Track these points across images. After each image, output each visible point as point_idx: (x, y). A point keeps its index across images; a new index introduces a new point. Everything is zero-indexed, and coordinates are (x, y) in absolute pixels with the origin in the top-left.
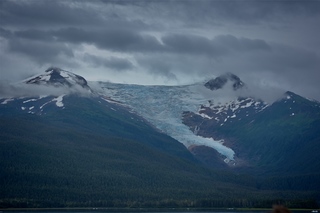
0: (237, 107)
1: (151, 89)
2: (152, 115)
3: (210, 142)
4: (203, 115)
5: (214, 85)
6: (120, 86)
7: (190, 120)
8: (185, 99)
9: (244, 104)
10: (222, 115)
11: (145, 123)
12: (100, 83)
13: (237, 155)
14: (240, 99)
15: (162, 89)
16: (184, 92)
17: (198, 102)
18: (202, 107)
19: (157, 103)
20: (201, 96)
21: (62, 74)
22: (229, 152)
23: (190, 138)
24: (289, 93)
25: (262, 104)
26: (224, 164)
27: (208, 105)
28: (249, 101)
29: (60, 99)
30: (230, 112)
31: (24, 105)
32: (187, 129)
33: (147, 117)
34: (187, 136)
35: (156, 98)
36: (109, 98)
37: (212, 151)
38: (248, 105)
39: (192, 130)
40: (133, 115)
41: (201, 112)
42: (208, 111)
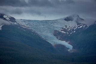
0: (76, 28)
2: (41, 32)
4: (62, 32)
7: (57, 34)
8: (56, 25)
9: (79, 26)
10: (70, 32)
11: (38, 36)
13: (74, 48)
17: (61, 26)
18: (62, 28)
25: (86, 26)
27: (65, 27)
28: (81, 25)
29: (1, 27)
30: (73, 30)
32: (55, 38)
35: (44, 25)
36: (24, 26)
38: (81, 27)
39: (57, 38)
41: (62, 30)
42: (65, 30)
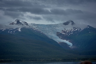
0: (73, 30)
1: (47, 25)
2: (47, 33)
3: (65, 41)
4: (63, 33)
5: (66, 24)
6: (38, 25)
7: (59, 35)
8: (57, 28)
9: (75, 29)
10: (68, 33)
11: (45, 36)
12: (32, 24)
13: (73, 45)
14: (74, 28)
15: (50, 26)
16: (57, 26)
17: (61, 29)
18: (62, 31)
19: (49, 30)
20: (62, 27)
21: (20, 21)
22: (71, 44)
23: (59, 40)
24: (88, 26)
25: (80, 29)
26: (69, 48)
27: (64, 30)
28: (76, 29)
29: (20, 29)
30: (71, 32)
31: (9, 31)
32: (58, 37)
33: (46, 34)
34: (58, 40)
35: (48, 28)
36: (34, 29)
37: (66, 44)
38: (76, 30)
39: (60, 38)
40: (42, 33)
41: (62, 32)
42: (64, 32)
